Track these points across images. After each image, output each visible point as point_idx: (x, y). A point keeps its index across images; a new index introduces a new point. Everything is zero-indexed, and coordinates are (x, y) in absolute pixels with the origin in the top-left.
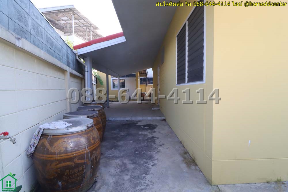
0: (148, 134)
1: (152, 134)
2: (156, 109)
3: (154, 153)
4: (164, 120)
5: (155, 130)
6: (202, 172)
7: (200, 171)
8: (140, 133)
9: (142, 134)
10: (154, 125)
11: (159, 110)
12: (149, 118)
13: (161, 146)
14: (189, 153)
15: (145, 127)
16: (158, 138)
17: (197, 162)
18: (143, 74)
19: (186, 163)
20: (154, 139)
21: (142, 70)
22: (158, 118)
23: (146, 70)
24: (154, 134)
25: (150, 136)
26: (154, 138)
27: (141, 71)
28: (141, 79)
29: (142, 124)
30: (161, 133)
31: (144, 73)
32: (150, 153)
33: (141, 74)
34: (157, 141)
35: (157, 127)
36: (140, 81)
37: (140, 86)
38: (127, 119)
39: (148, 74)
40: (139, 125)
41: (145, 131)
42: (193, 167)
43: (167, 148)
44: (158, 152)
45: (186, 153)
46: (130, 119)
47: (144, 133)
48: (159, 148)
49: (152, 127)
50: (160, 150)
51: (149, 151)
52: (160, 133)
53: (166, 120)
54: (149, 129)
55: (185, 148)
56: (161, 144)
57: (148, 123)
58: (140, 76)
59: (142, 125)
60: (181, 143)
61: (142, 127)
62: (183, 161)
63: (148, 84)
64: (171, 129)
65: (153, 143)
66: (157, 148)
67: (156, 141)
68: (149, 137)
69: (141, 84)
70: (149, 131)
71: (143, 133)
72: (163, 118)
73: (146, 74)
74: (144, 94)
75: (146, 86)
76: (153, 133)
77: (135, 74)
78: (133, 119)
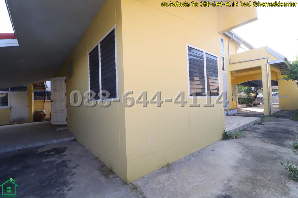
0: (57, 160)
1: (61, 159)
2: (62, 129)
3: (68, 178)
4: (75, 140)
5: (65, 153)
6: (119, 177)
7: (118, 177)
8: (44, 161)
9: (47, 162)
10: (62, 148)
11: (67, 129)
12: (55, 141)
13: (75, 168)
14: (106, 165)
15: (50, 153)
16: (70, 161)
17: (114, 170)
18: (40, 87)
19: (104, 175)
20: (66, 163)
21: (38, 82)
22: (67, 139)
23: (44, 82)
24: (65, 158)
25: (59, 161)
26: (66, 161)
27: (36, 84)
28: (35, 94)
29: (44, 150)
30: (73, 155)
31: (41, 85)
32: (62, 179)
33: (35, 86)
34: (70, 165)
35: (67, 149)
36: (34, 96)
37: (35, 102)
38: (19, 148)
39: (47, 87)
40: (40, 153)
41: (51, 157)
42: (111, 176)
43: (83, 168)
44: (73, 175)
45: (103, 166)
46: (24, 148)
47: (50, 160)
48: (73, 171)
49: (59, 151)
50: (74, 172)
51: (62, 178)
52: (71, 154)
53: (77, 140)
54: (57, 154)
55: (101, 162)
56: (75, 166)
57: (53, 148)
58: (35, 89)
59: (46, 152)
60: (97, 158)
61: (45, 154)
62: (102, 174)
63: (48, 99)
64: (84, 148)
65: (65, 167)
66: (72, 172)
67: (67, 164)
68: (58, 163)
69: (35, 99)
70: (57, 155)
71: (48, 160)
72: (73, 138)
73: (44, 87)
74: (42, 112)
75: (44, 102)
76: (62, 157)
77: (27, 87)
78: (30, 146)
